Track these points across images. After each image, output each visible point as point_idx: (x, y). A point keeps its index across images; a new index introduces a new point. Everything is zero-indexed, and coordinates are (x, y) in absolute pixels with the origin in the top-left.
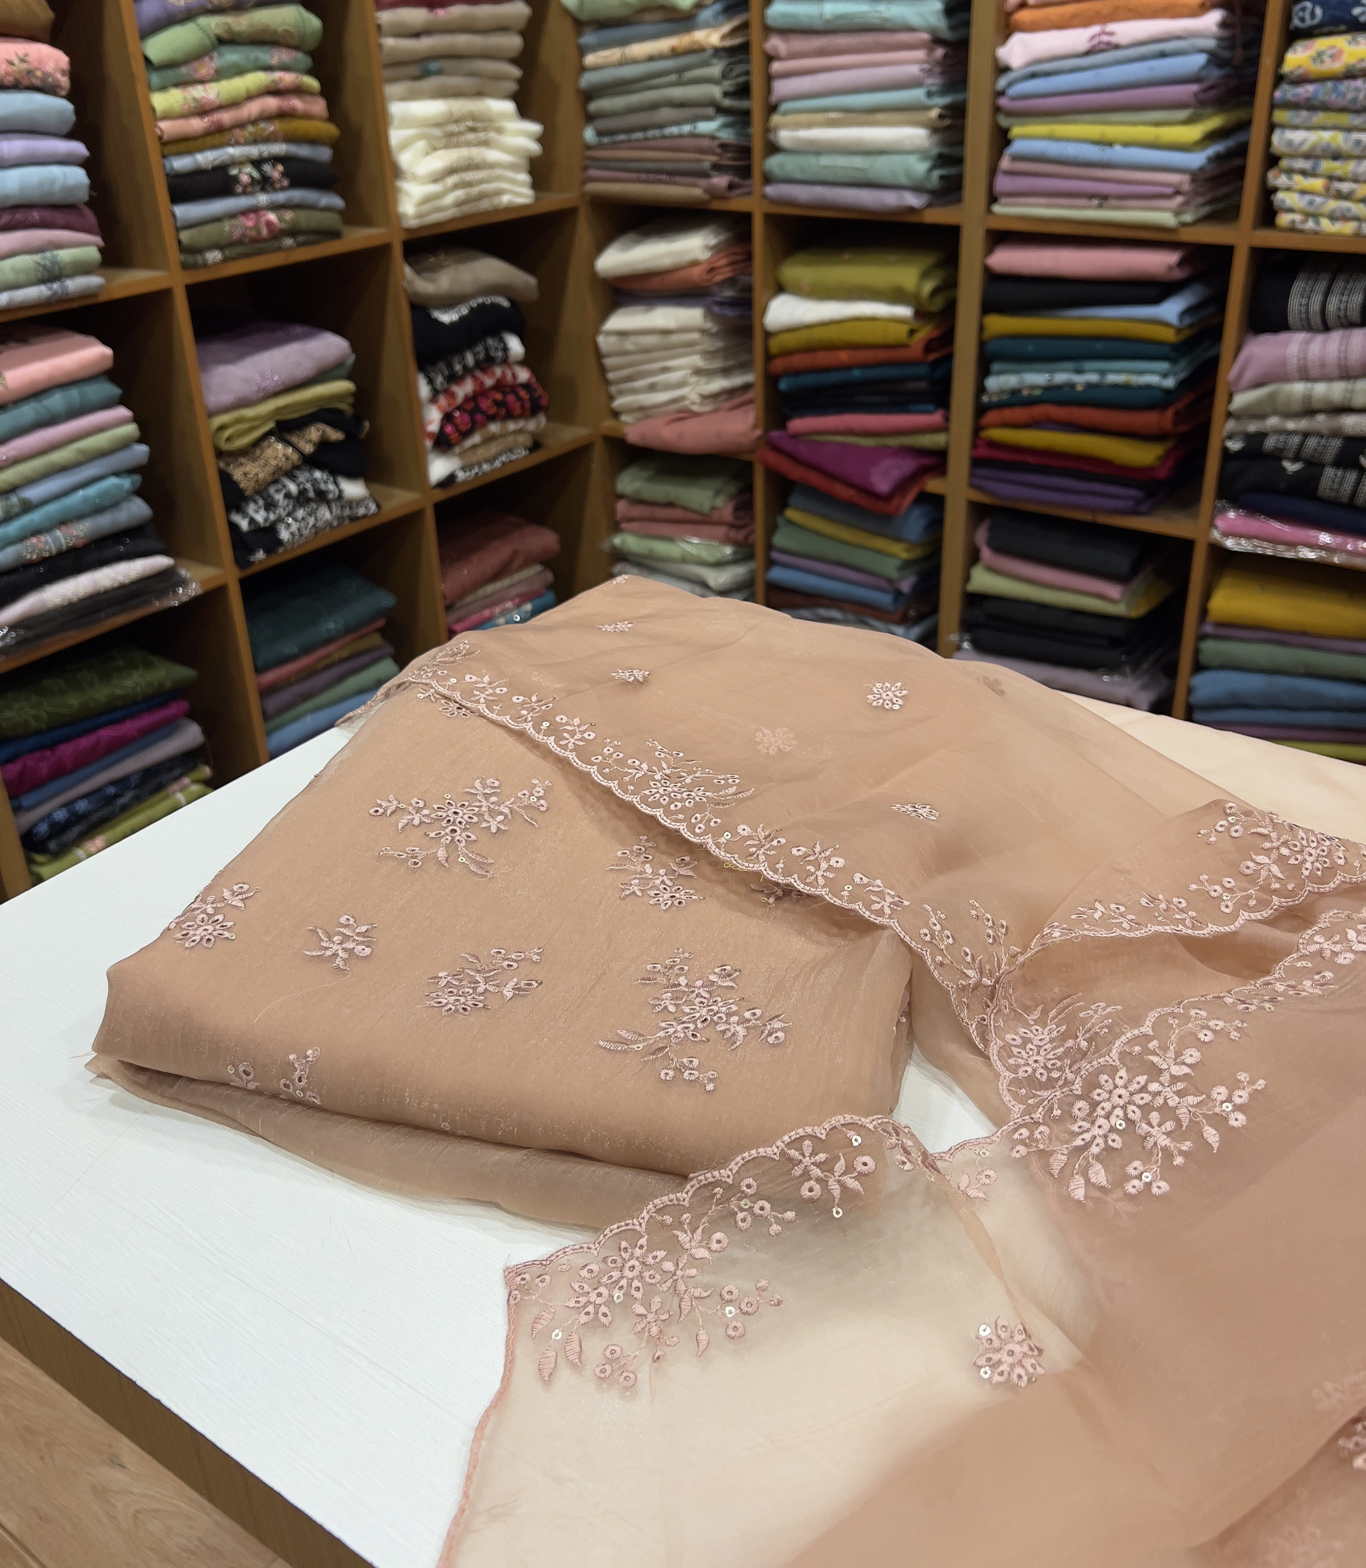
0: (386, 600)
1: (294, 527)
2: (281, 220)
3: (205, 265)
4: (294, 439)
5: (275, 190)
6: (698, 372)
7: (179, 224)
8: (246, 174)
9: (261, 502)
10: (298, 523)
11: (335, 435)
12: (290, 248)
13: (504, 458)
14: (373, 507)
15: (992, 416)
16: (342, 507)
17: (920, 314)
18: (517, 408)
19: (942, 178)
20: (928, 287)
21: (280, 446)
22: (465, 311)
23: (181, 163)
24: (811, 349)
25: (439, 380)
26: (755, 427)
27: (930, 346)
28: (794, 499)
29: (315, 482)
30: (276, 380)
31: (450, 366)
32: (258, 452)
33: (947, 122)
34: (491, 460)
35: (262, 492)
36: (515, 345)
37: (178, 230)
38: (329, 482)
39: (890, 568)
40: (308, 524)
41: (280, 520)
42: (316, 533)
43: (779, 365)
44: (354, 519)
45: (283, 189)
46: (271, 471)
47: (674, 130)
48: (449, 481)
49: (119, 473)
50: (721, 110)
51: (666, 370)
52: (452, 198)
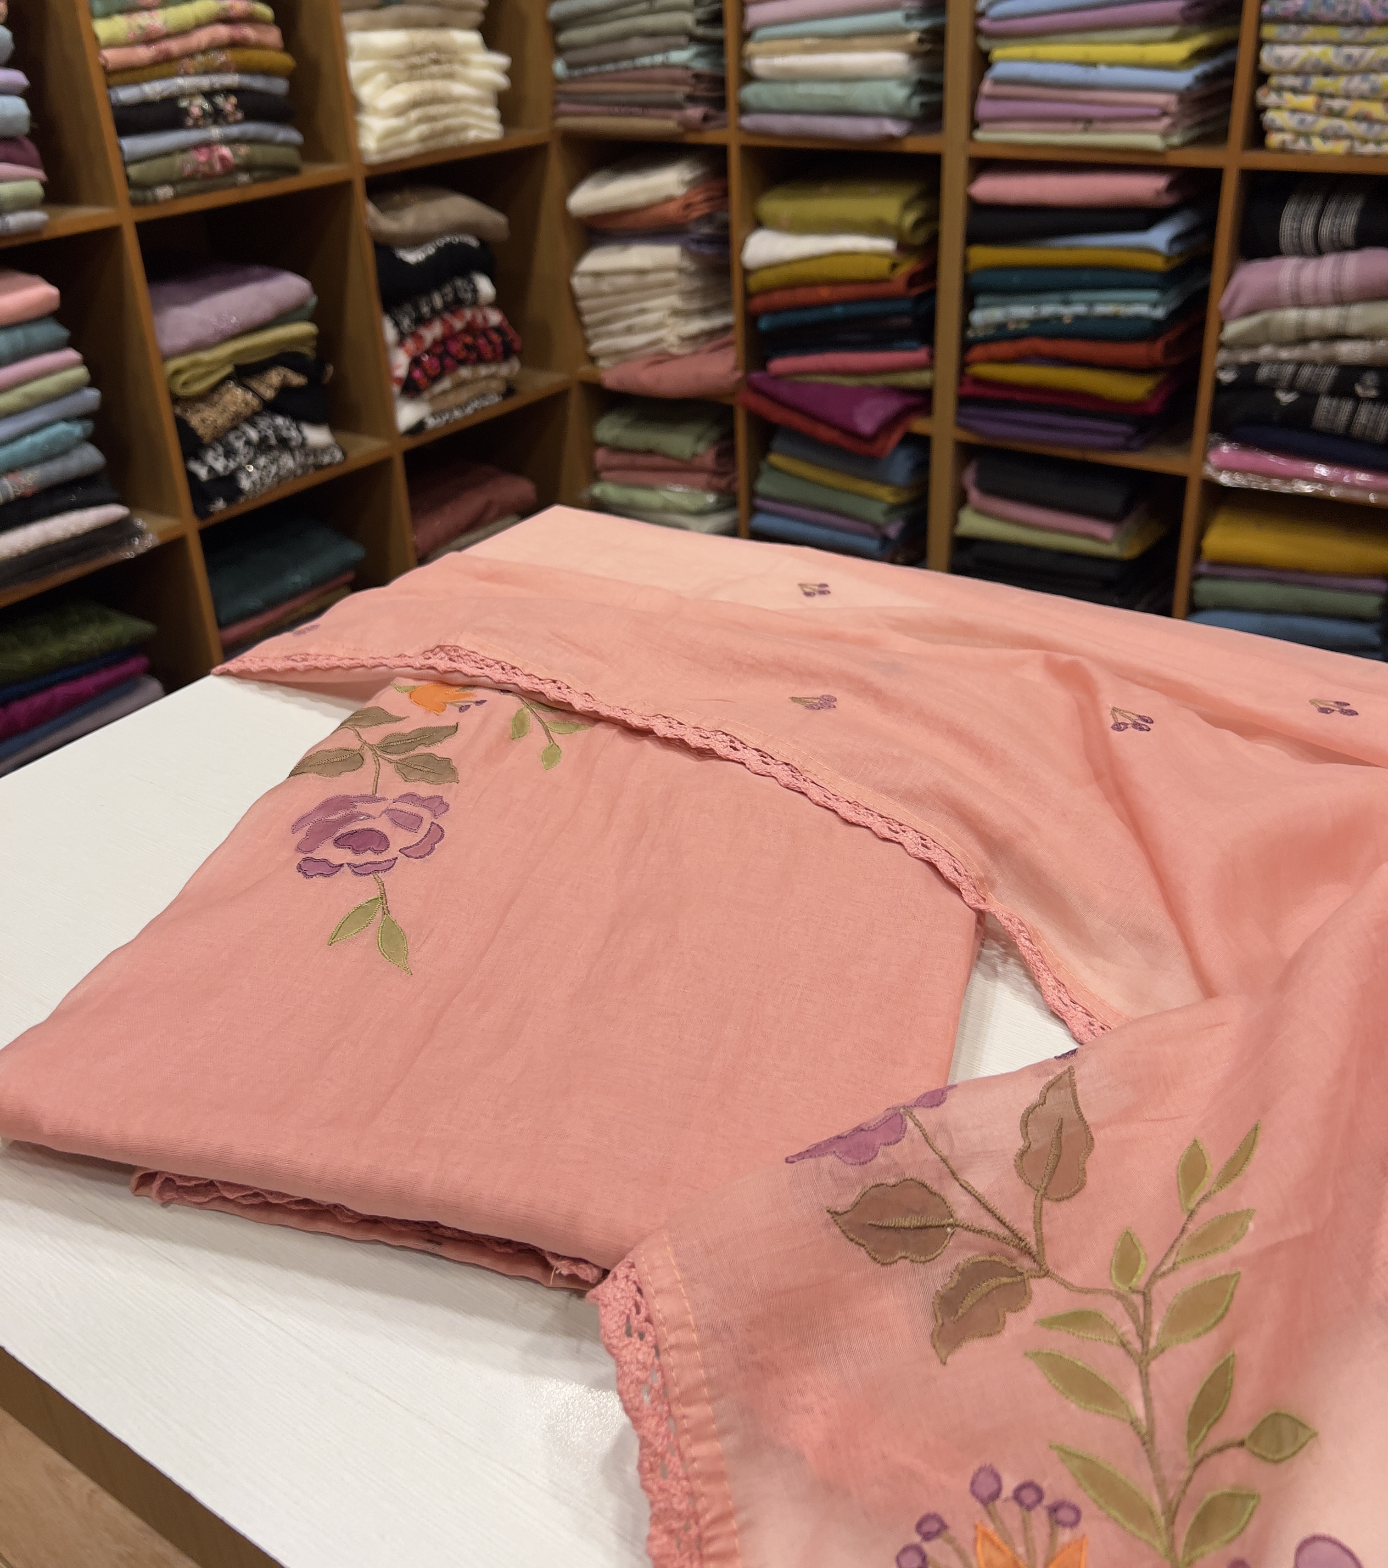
0: (354, 552)
1: (256, 476)
2: (235, 154)
3: (156, 202)
4: (254, 384)
5: (229, 124)
6: (676, 313)
7: (126, 158)
8: (198, 106)
9: (220, 450)
10: (260, 472)
11: (297, 380)
12: (246, 185)
14: (338, 456)
15: (977, 352)
16: (307, 455)
17: (902, 247)
18: (488, 351)
19: (923, 105)
20: (910, 219)
21: (239, 392)
22: (431, 250)
23: (127, 94)
24: (792, 285)
25: (406, 323)
26: (735, 368)
27: (913, 280)
28: (777, 443)
29: (276, 429)
30: (234, 321)
31: (417, 308)
32: (216, 397)
33: (927, 47)
36: (485, 286)
37: (126, 164)
38: (292, 428)
39: (876, 512)
41: (240, 468)
42: (279, 482)
43: (758, 303)
44: (318, 467)
45: (237, 122)
46: (230, 417)
47: (646, 61)
48: (419, 427)
49: (67, 420)
50: (694, 39)
51: (642, 311)
52: (415, 133)
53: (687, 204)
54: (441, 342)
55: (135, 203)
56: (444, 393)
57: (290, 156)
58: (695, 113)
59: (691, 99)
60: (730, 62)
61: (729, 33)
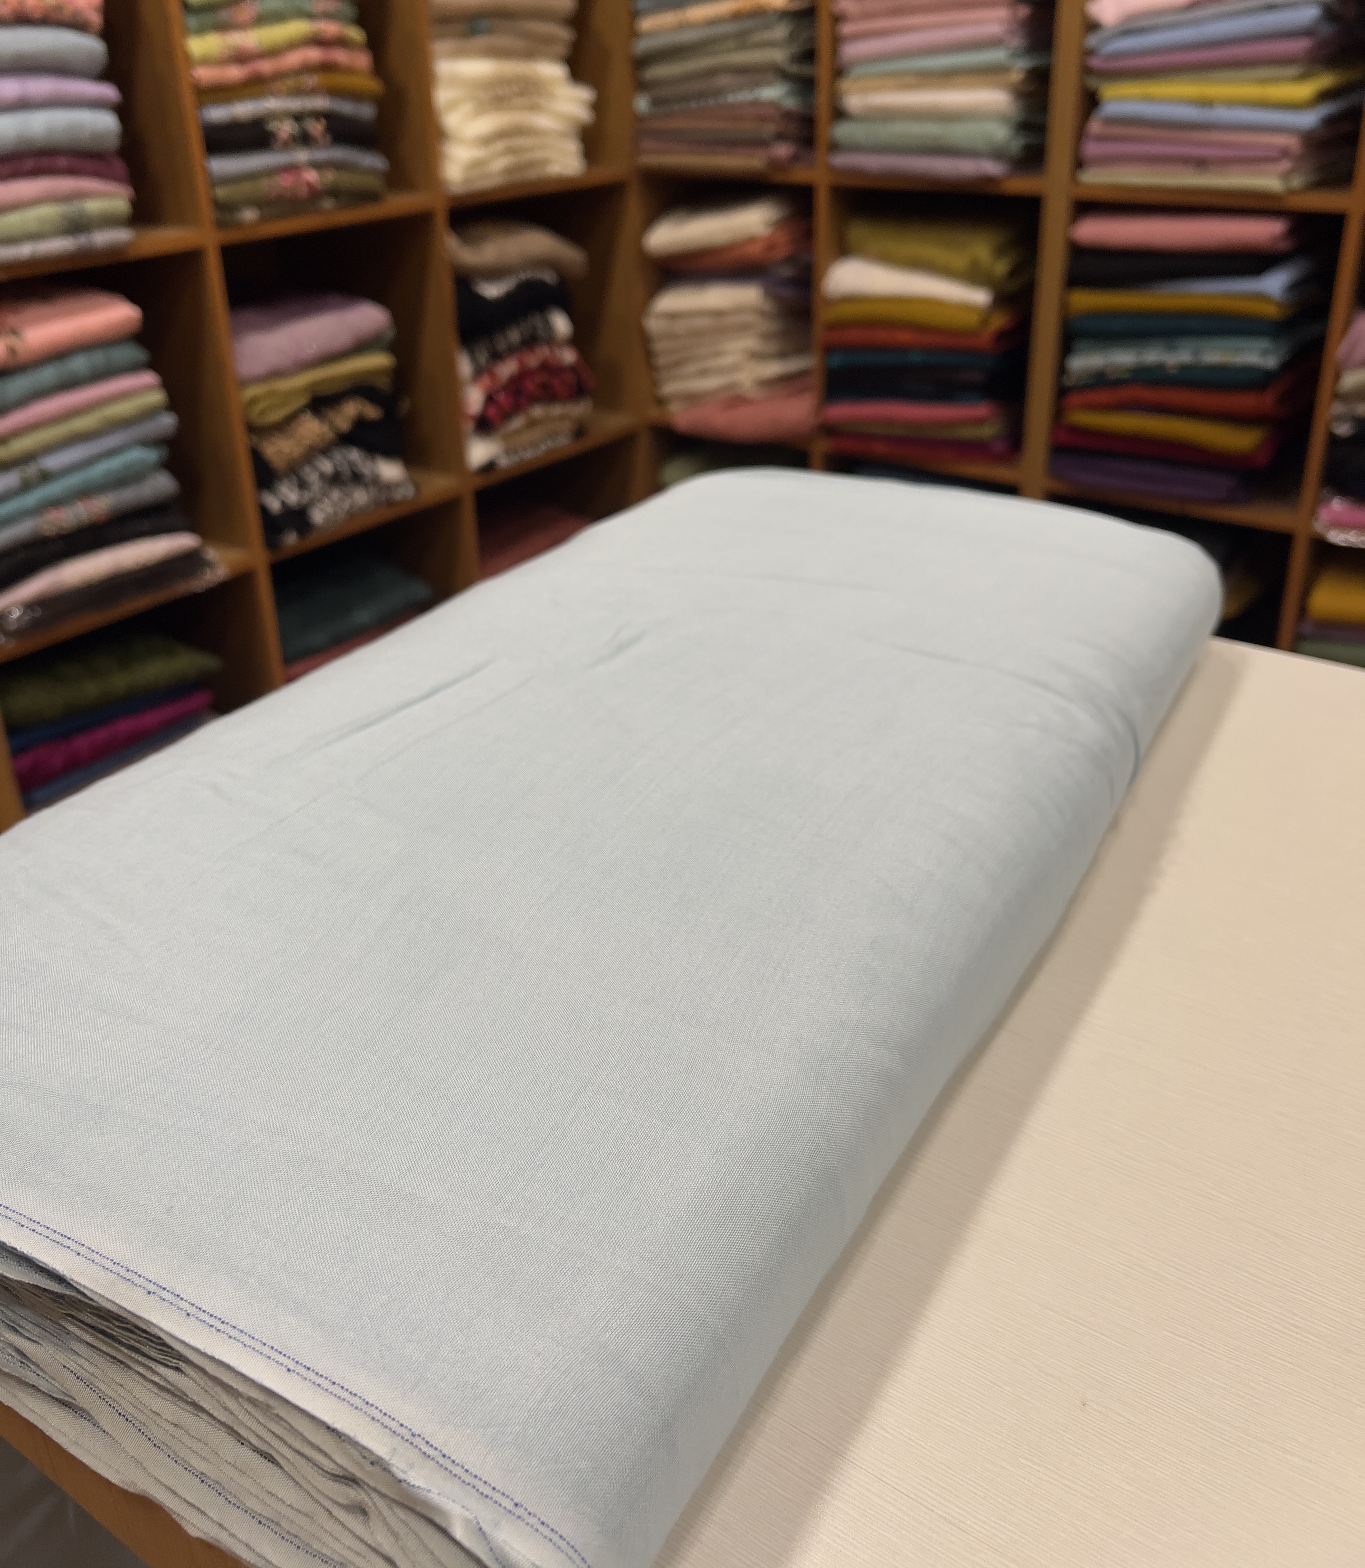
0: (421, 591)
1: (330, 510)
2: (321, 179)
3: (240, 224)
4: (331, 414)
5: (316, 147)
6: (753, 356)
7: (213, 179)
8: (286, 128)
9: (294, 482)
10: (333, 505)
11: (372, 412)
12: (329, 211)
13: (545, 446)
14: (410, 492)
15: (1074, 399)
16: (379, 491)
17: (998, 300)
18: (561, 390)
19: (1024, 146)
20: (1002, 267)
21: (315, 423)
22: (510, 285)
23: (218, 114)
26: (813, 414)
29: (349, 463)
30: (311, 350)
31: (492, 343)
32: (292, 428)
33: (1031, 87)
34: (531, 446)
35: (294, 471)
36: (561, 324)
37: (213, 185)
38: (366, 462)
40: (341, 508)
41: (313, 501)
42: (351, 517)
44: (390, 503)
45: (324, 146)
46: (304, 449)
47: (731, 98)
48: (489, 467)
49: (144, 444)
50: (783, 75)
51: (718, 354)
52: (499, 164)
53: (771, 246)
54: (516, 380)
55: (220, 225)
56: (518, 432)
57: (372, 182)
58: (783, 151)
59: (780, 137)
60: (822, 100)
61: (822, 70)
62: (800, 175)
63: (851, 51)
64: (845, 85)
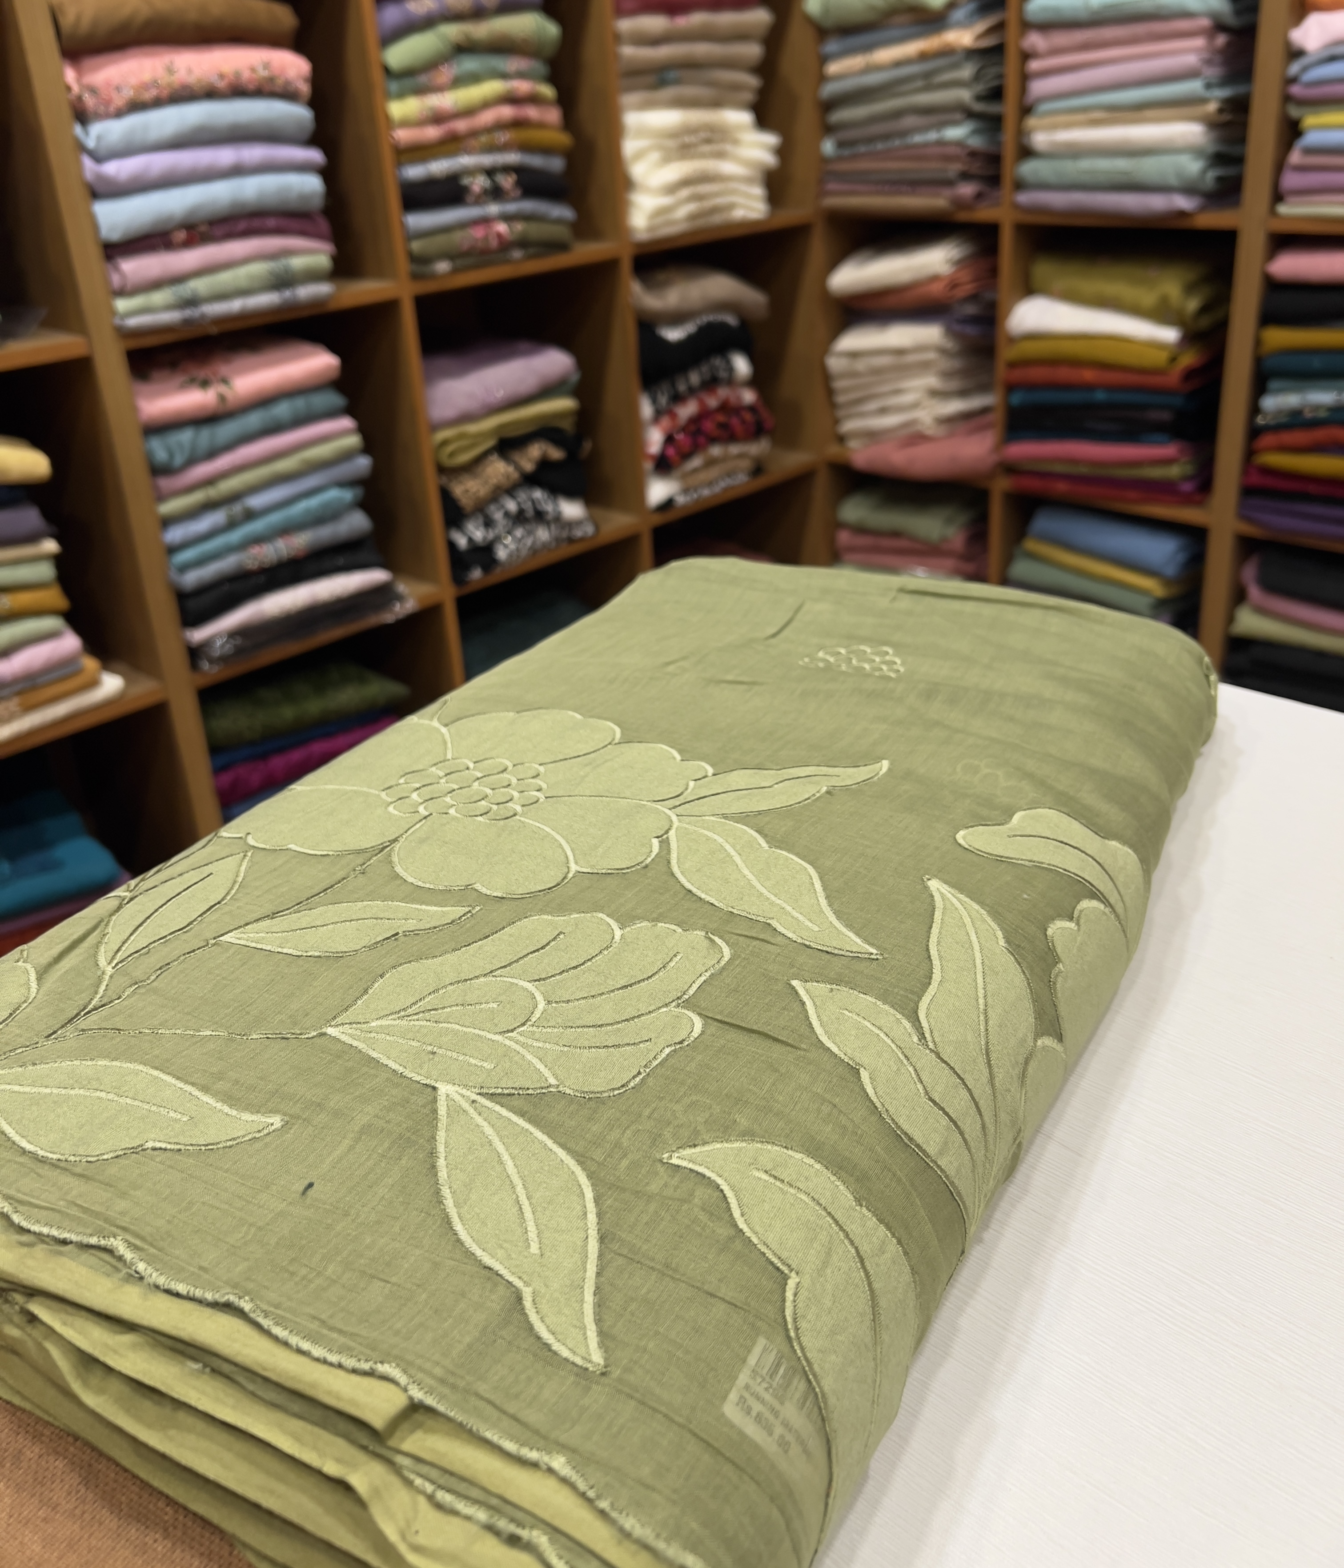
1: (513, 547)
2: (511, 230)
3: (434, 276)
4: (517, 456)
5: (507, 200)
6: (935, 394)
7: (409, 234)
8: (479, 183)
9: (481, 520)
10: (516, 543)
11: (556, 454)
12: (519, 261)
13: (723, 484)
14: (591, 530)
15: (1266, 440)
16: (561, 528)
17: (1187, 337)
18: (740, 430)
19: (1219, 179)
20: (1193, 305)
21: (501, 464)
22: (692, 328)
23: (414, 172)
25: (663, 400)
26: (994, 452)
27: (1191, 374)
28: (1035, 529)
29: (533, 502)
30: (500, 394)
31: (673, 385)
32: (479, 470)
33: (1227, 117)
34: (710, 484)
35: (481, 510)
36: (741, 365)
37: (408, 239)
38: (549, 501)
40: (525, 545)
42: (533, 554)
44: (571, 540)
45: (515, 200)
46: (491, 489)
47: (918, 139)
48: (668, 505)
49: (342, 484)
50: (970, 114)
51: (898, 392)
52: (683, 212)
53: (953, 285)
54: (696, 421)
55: (416, 277)
56: (695, 471)
57: (561, 232)
58: (967, 190)
59: (965, 176)
60: (1008, 137)
61: (1008, 108)
62: (984, 214)
63: (1038, 87)
64: (1032, 122)
